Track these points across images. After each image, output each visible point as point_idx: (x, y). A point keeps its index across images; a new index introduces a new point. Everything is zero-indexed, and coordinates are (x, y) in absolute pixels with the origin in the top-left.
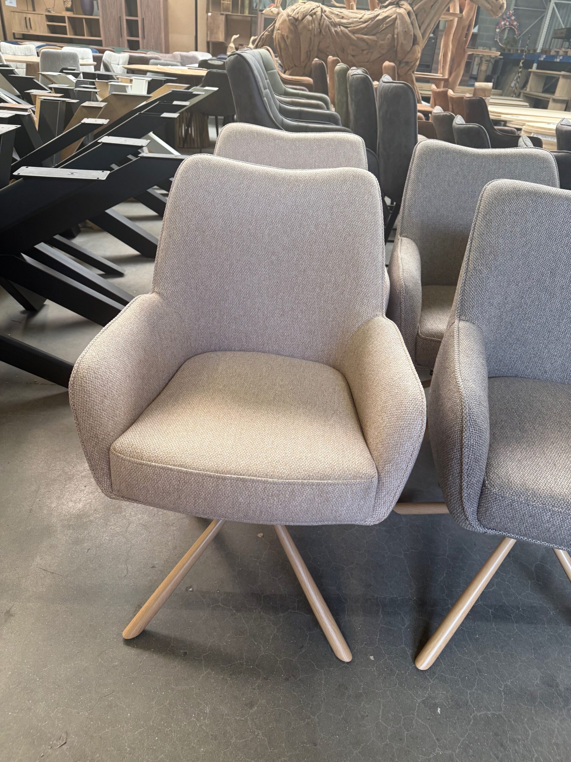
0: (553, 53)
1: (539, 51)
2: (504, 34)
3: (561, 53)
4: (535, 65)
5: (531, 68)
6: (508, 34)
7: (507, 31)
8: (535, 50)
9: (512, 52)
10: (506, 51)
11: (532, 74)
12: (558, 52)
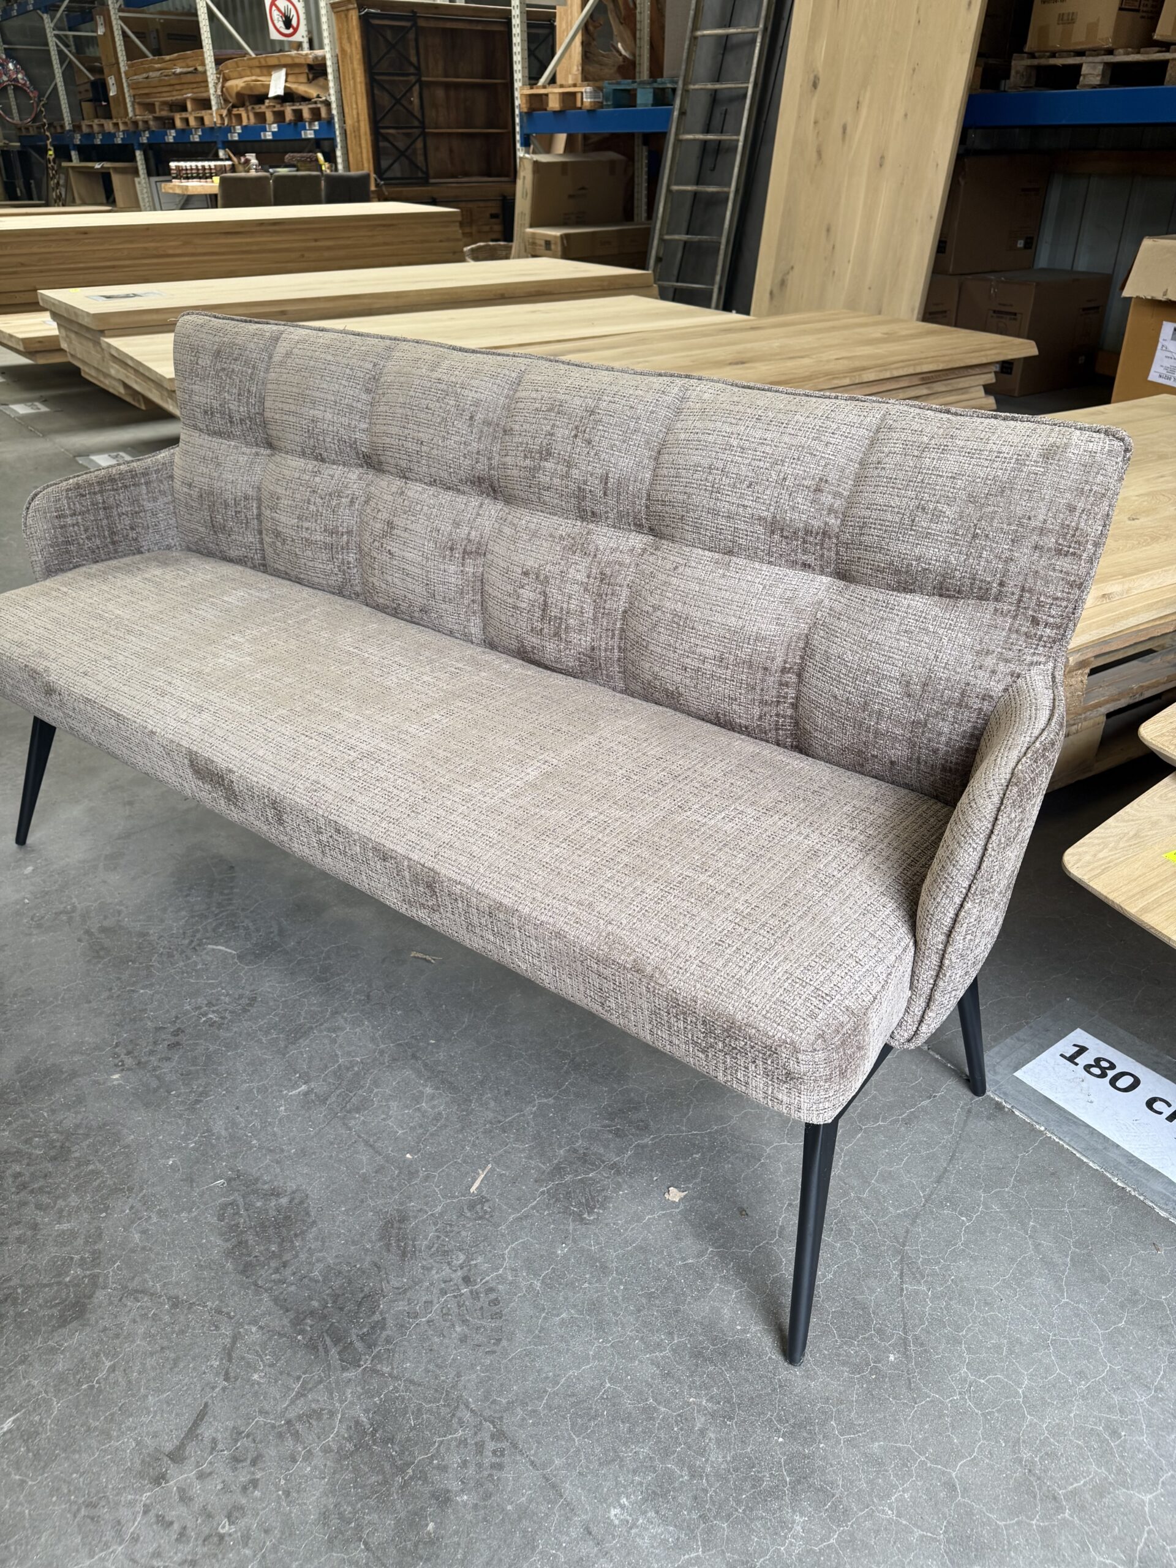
0: (85, 130)
1: (68, 127)
2: (8, 98)
3: (96, 129)
4: (74, 154)
5: (71, 160)
6: (16, 99)
7: (11, 92)
8: (63, 126)
9: (32, 132)
10: (24, 133)
11: (70, 171)
12: (91, 126)
